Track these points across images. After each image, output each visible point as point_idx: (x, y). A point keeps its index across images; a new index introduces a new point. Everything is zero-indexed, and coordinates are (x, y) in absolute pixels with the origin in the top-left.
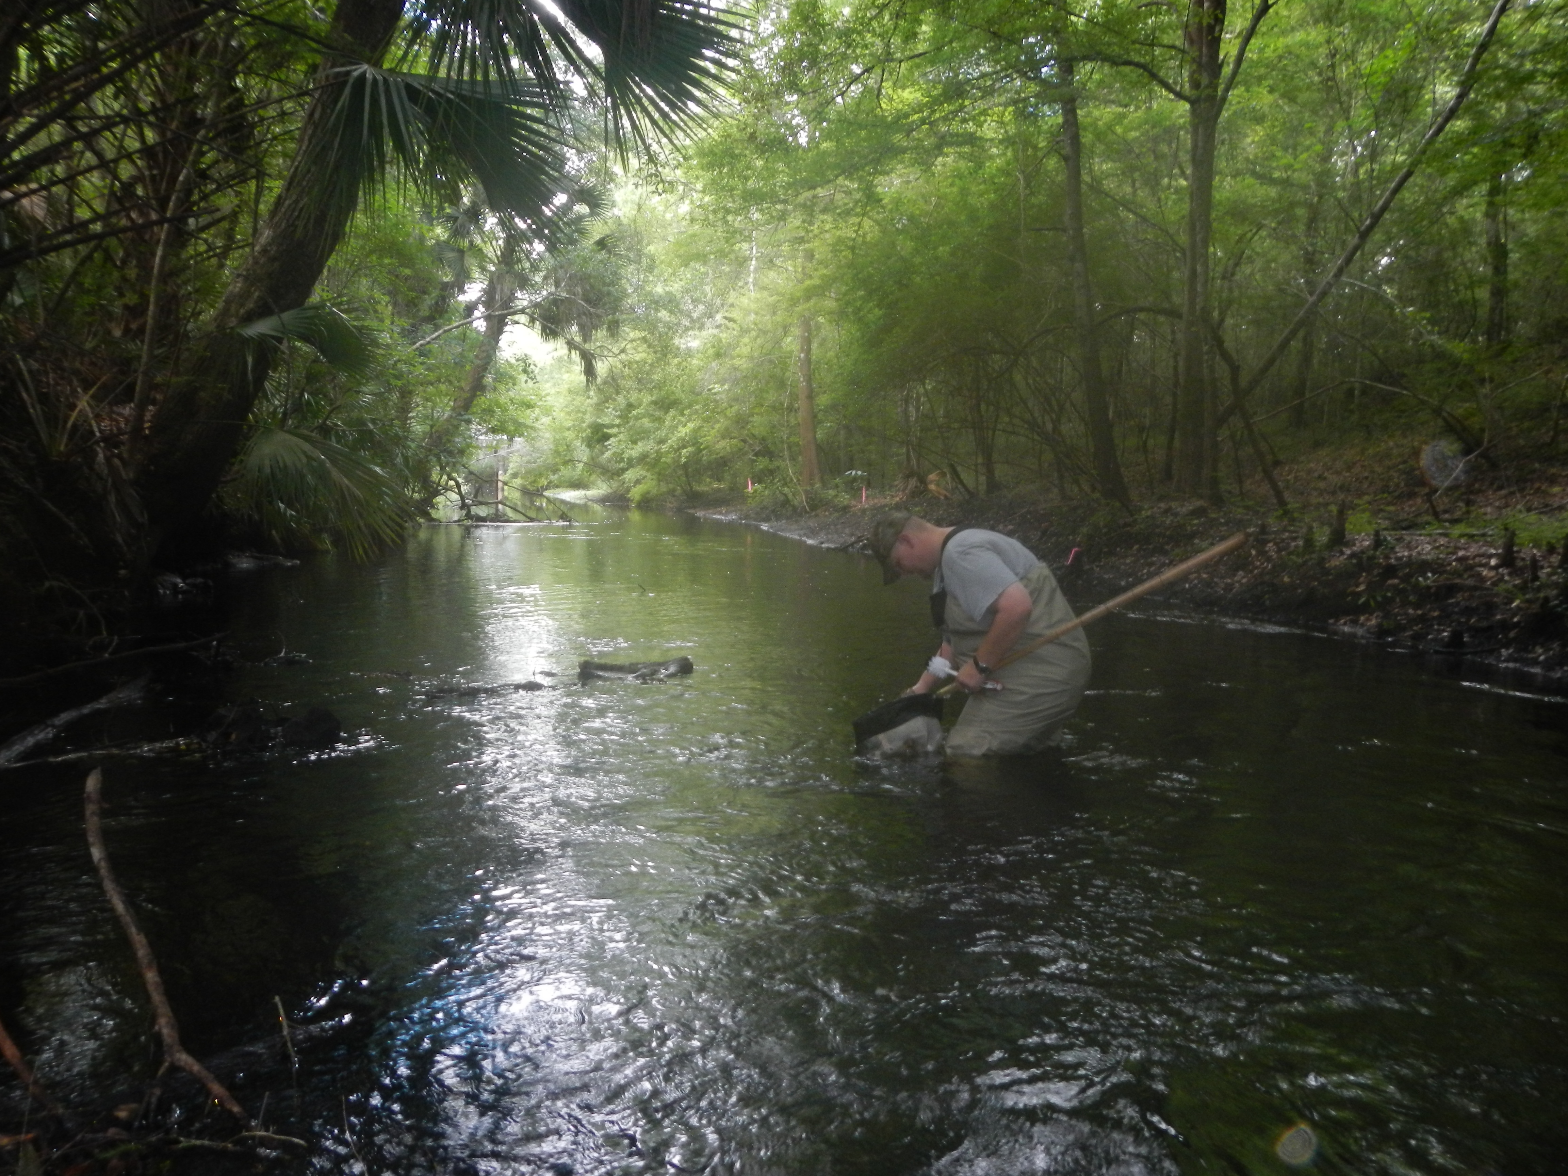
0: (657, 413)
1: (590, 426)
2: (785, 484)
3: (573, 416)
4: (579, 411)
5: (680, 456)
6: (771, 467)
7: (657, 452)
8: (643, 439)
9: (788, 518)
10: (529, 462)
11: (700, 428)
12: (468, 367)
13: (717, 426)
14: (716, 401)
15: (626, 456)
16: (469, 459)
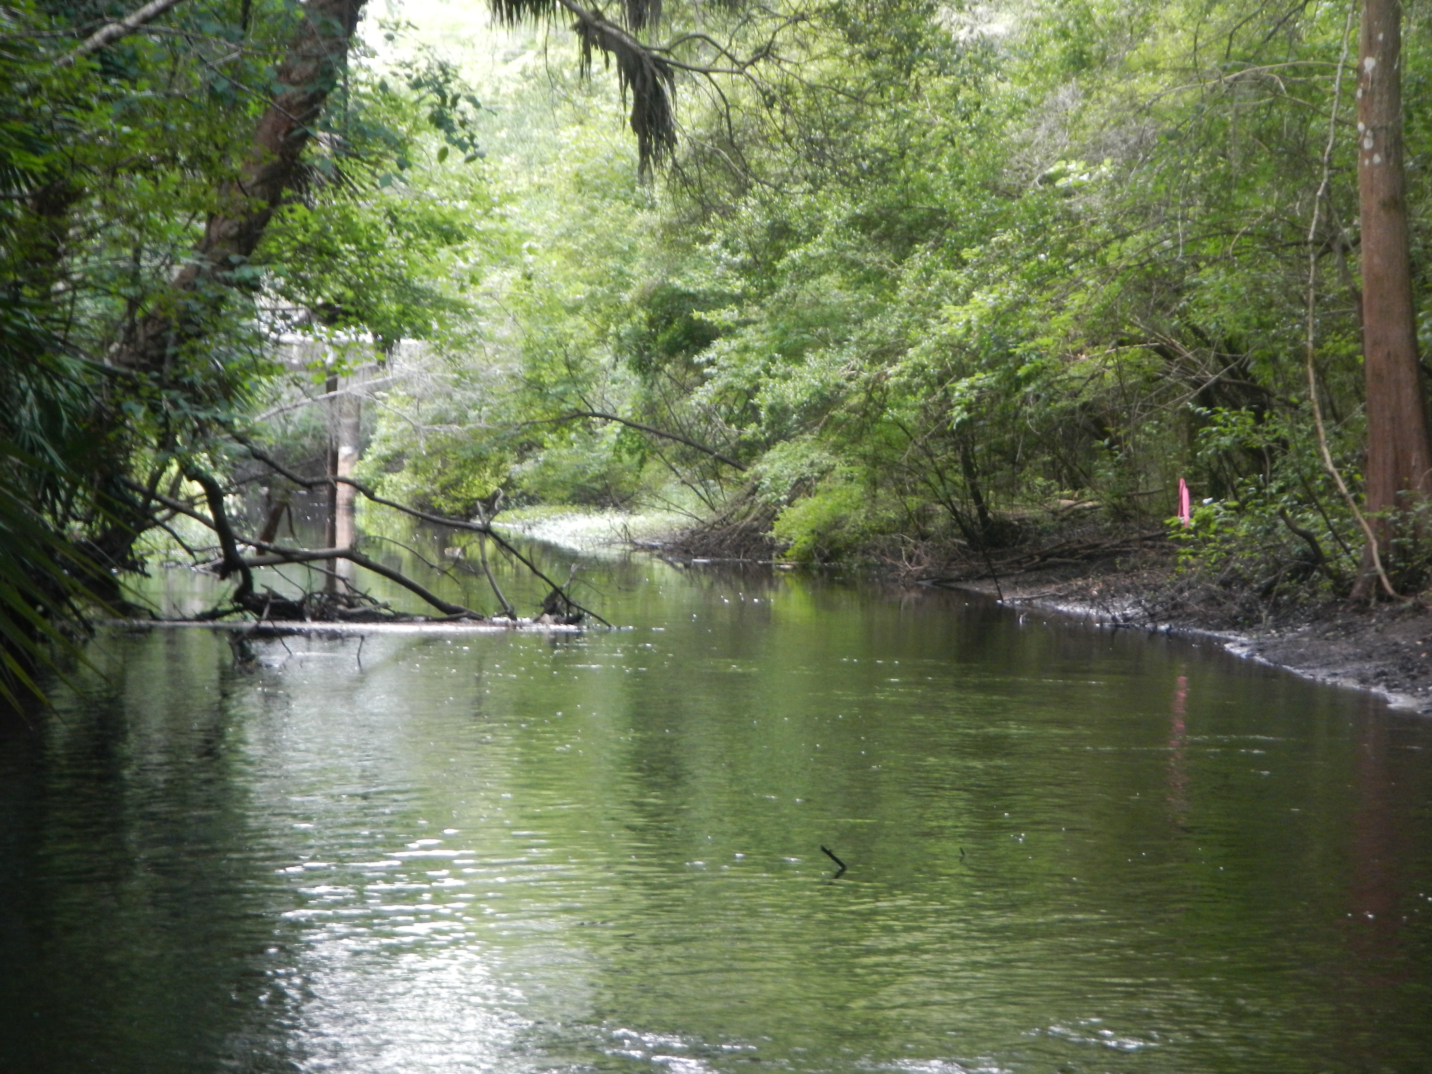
0: (872, 258)
1: (646, 301)
2: (1309, 499)
3: (591, 267)
4: (610, 250)
5: (946, 402)
6: (1259, 441)
7: (872, 387)
8: (824, 342)
9: (1316, 618)
10: (441, 419)
11: (1016, 306)
12: (253, 109)
13: (1076, 300)
14: (1071, 217)
15: (764, 399)
16: (248, 408)
